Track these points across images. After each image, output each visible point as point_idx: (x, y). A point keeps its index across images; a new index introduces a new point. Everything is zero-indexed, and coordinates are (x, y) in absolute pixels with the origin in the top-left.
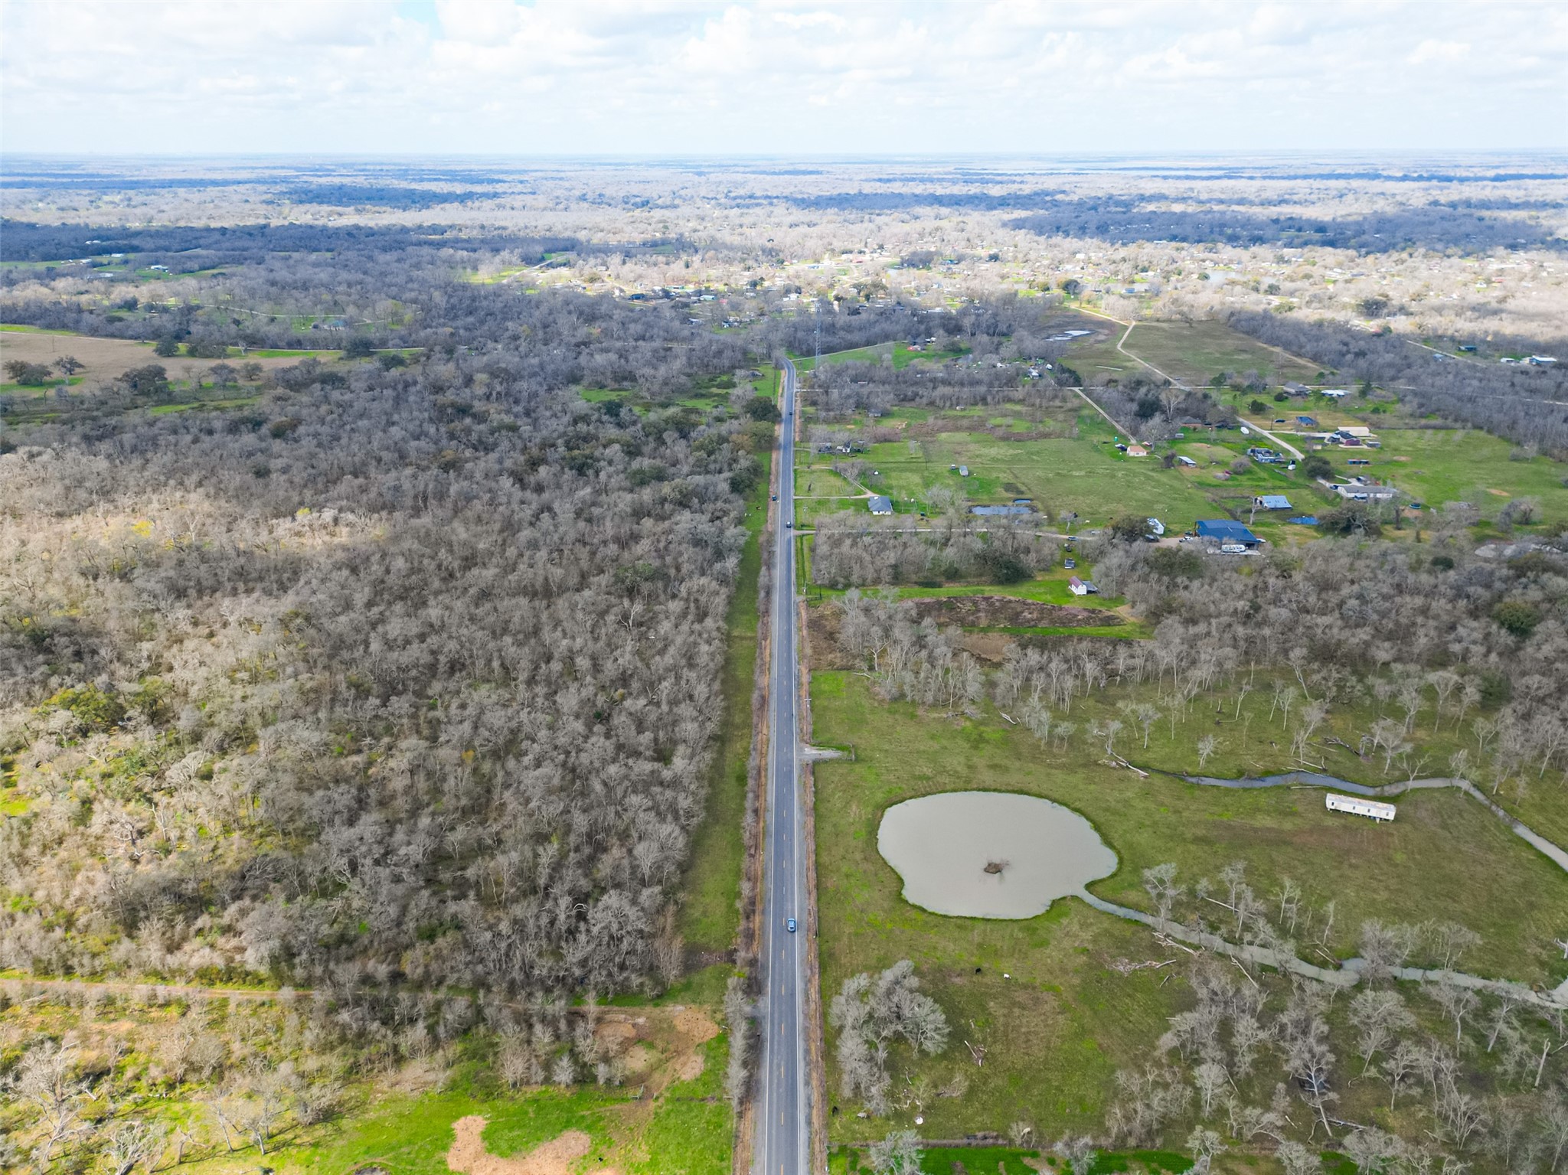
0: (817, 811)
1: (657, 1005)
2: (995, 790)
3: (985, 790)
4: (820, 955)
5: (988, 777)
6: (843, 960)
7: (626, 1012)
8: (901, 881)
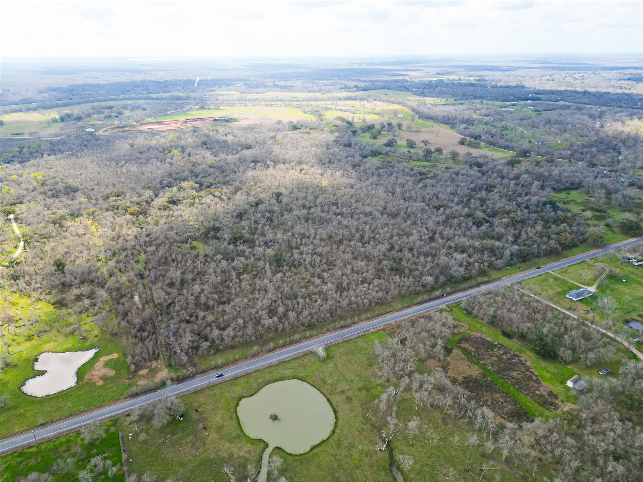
0: (281, 363)
1: (166, 367)
2: (331, 404)
3: (329, 400)
4: (201, 390)
5: (337, 399)
6: (201, 396)
7: (161, 362)
8: (252, 395)
